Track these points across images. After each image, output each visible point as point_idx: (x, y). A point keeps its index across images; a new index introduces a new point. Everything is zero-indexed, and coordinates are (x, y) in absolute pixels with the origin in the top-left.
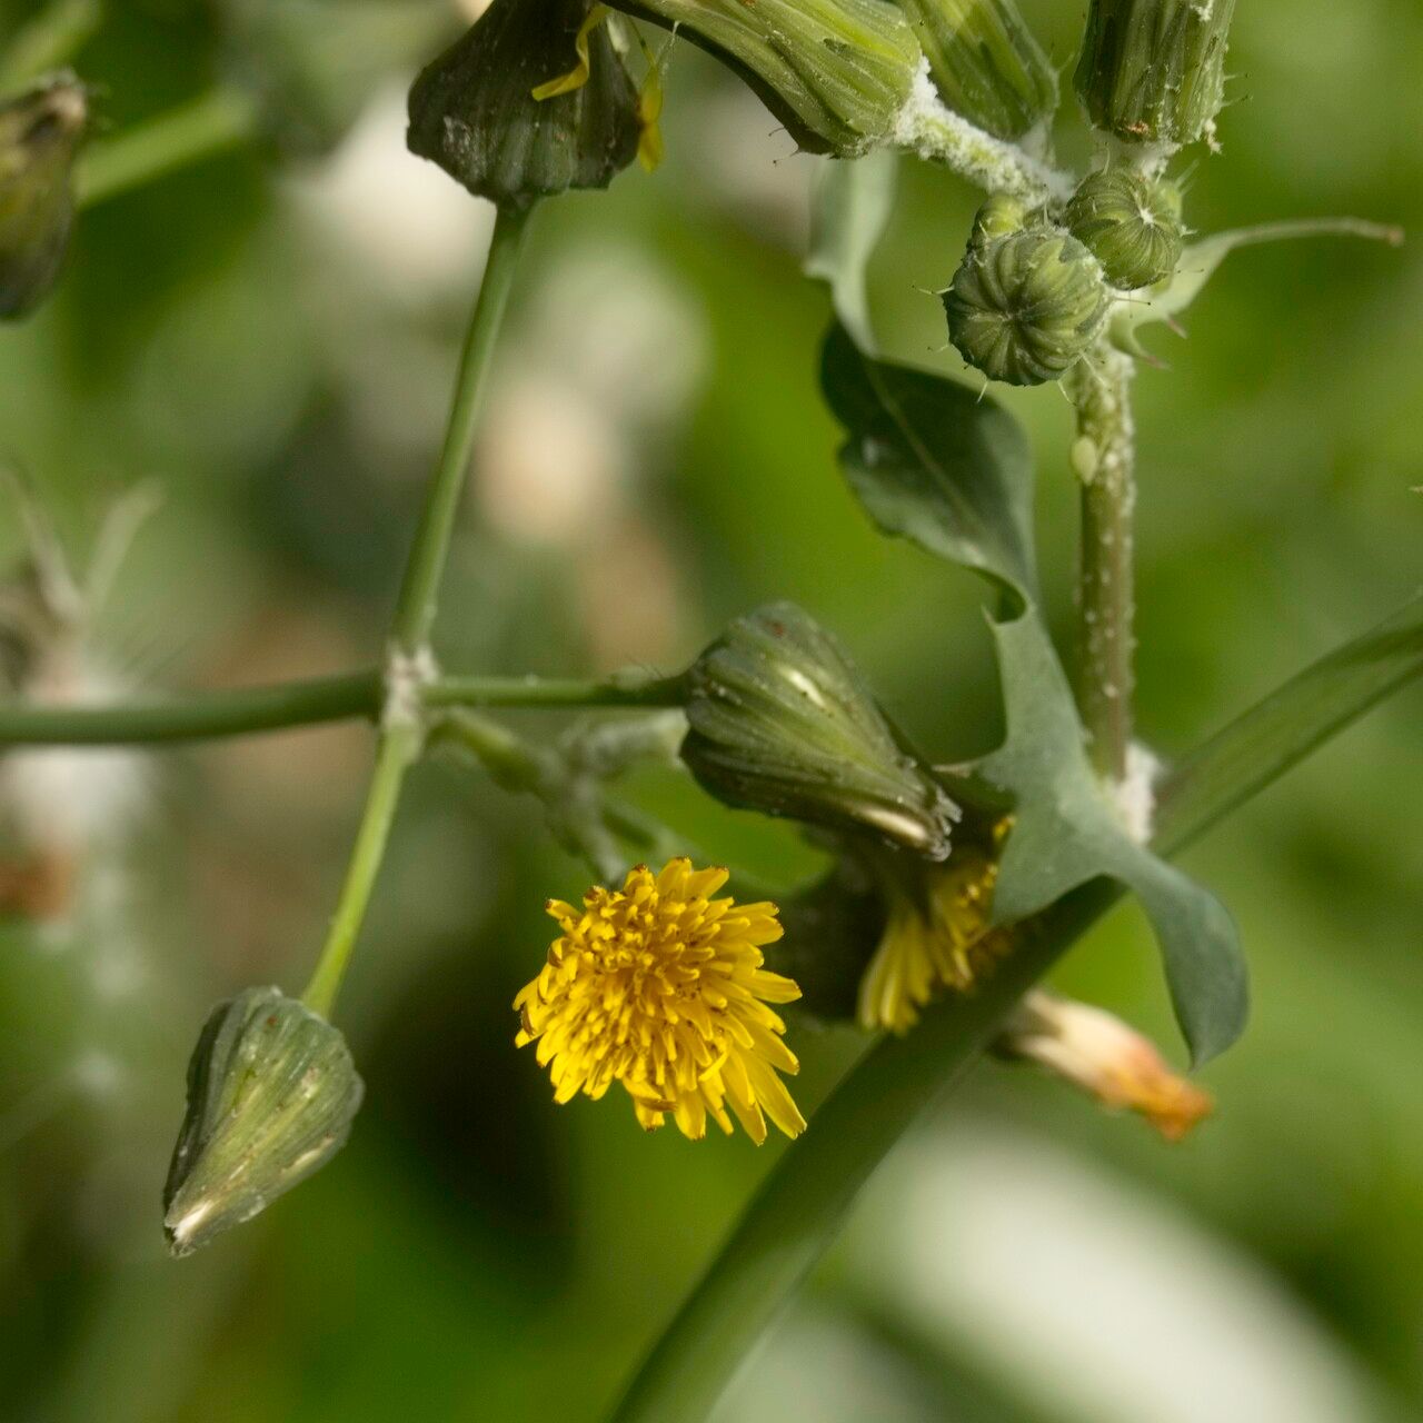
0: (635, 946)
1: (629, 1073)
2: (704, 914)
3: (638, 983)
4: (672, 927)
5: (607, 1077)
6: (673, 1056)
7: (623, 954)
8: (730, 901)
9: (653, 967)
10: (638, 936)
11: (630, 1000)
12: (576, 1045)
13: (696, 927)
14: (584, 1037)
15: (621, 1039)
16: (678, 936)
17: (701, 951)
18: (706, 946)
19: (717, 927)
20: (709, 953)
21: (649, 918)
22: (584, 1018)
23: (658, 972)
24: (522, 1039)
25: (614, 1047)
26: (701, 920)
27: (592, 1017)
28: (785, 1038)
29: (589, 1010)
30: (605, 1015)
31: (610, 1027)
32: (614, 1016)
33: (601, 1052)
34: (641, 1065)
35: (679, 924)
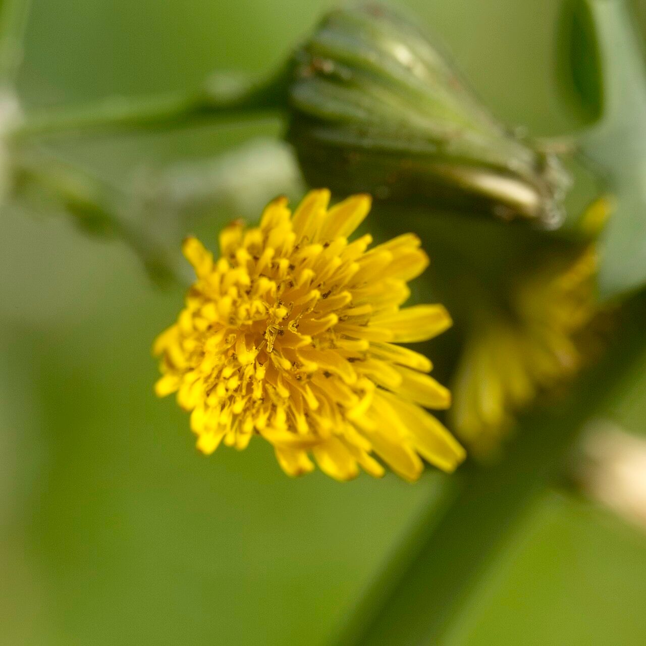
0: (267, 298)
1: (269, 424)
2: (340, 256)
3: (270, 339)
4: (307, 274)
5: (248, 427)
6: (313, 404)
7: (258, 304)
8: (368, 239)
9: (286, 320)
10: (272, 285)
11: (262, 358)
12: (213, 400)
13: (331, 273)
14: (221, 391)
15: (258, 393)
16: (313, 283)
17: (337, 297)
18: (342, 290)
19: (355, 267)
20: (345, 298)
21: (284, 263)
22: (220, 372)
23: (291, 328)
24: (164, 387)
25: (251, 403)
26: (337, 262)
27: (227, 372)
28: (433, 374)
29: (224, 366)
30: (239, 372)
31: (245, 383)
32: (249, 371)
33: (239, 406)
34: (281, 417)
35: (314, 269)
